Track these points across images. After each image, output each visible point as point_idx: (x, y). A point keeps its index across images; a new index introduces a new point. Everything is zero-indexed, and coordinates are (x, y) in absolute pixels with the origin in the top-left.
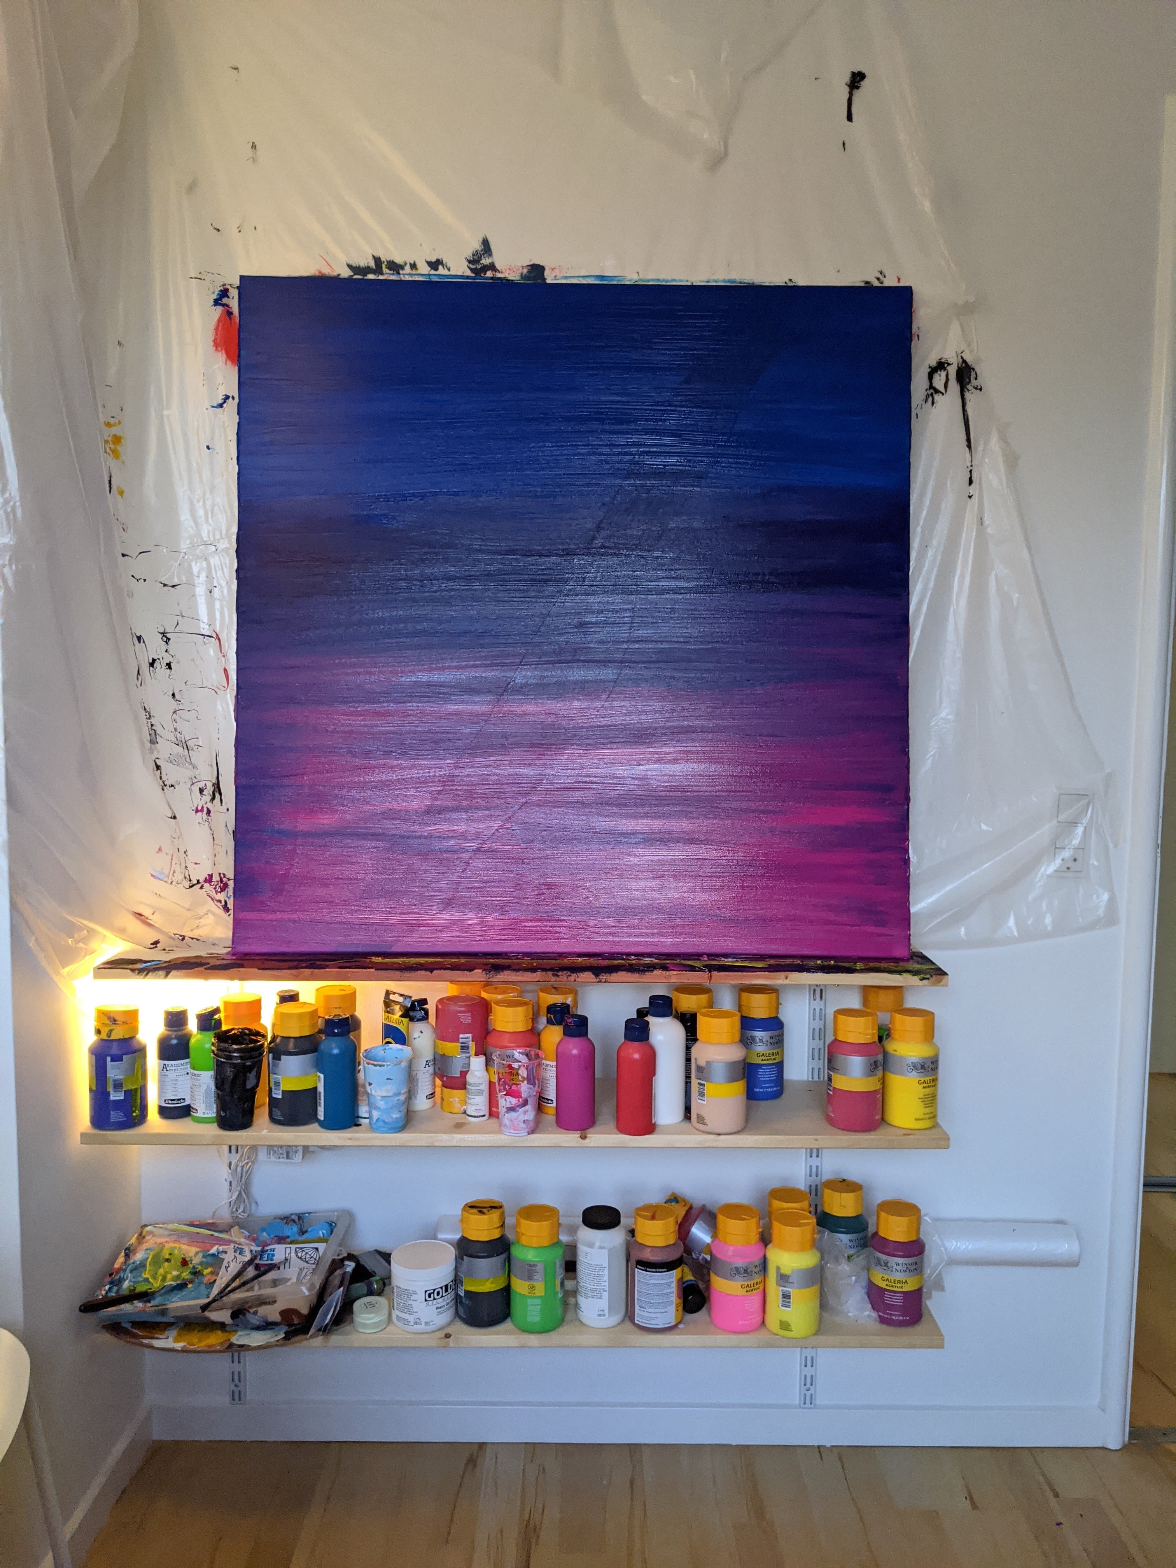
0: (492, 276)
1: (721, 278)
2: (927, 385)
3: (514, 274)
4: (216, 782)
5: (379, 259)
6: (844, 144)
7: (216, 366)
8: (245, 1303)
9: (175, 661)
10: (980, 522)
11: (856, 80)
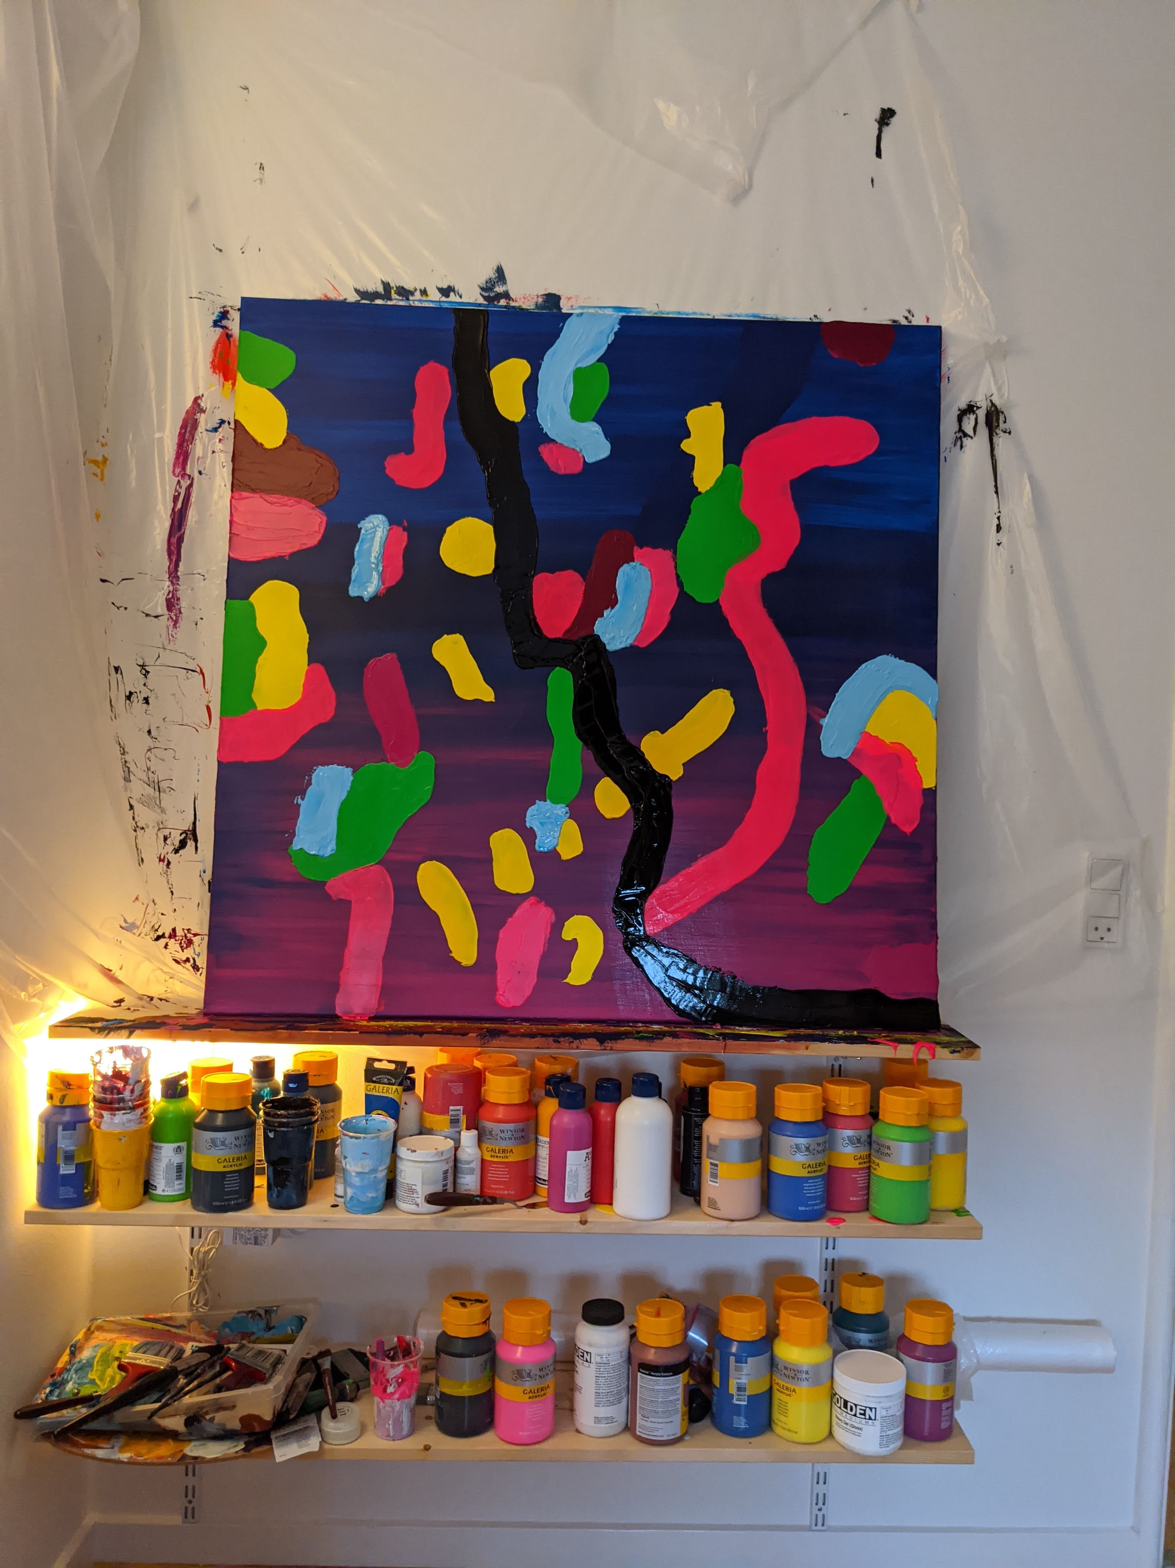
0: (505, 304)
1: (744, 312)
2: (957, 429)
3: (528, 303)
4: (191, 829)
5: (389, 284)
6: (872, 181)
7: (213, 389)
8: (203, 1408)
9: (154, 696)
10: (1010, 570)
11: (886, 116)
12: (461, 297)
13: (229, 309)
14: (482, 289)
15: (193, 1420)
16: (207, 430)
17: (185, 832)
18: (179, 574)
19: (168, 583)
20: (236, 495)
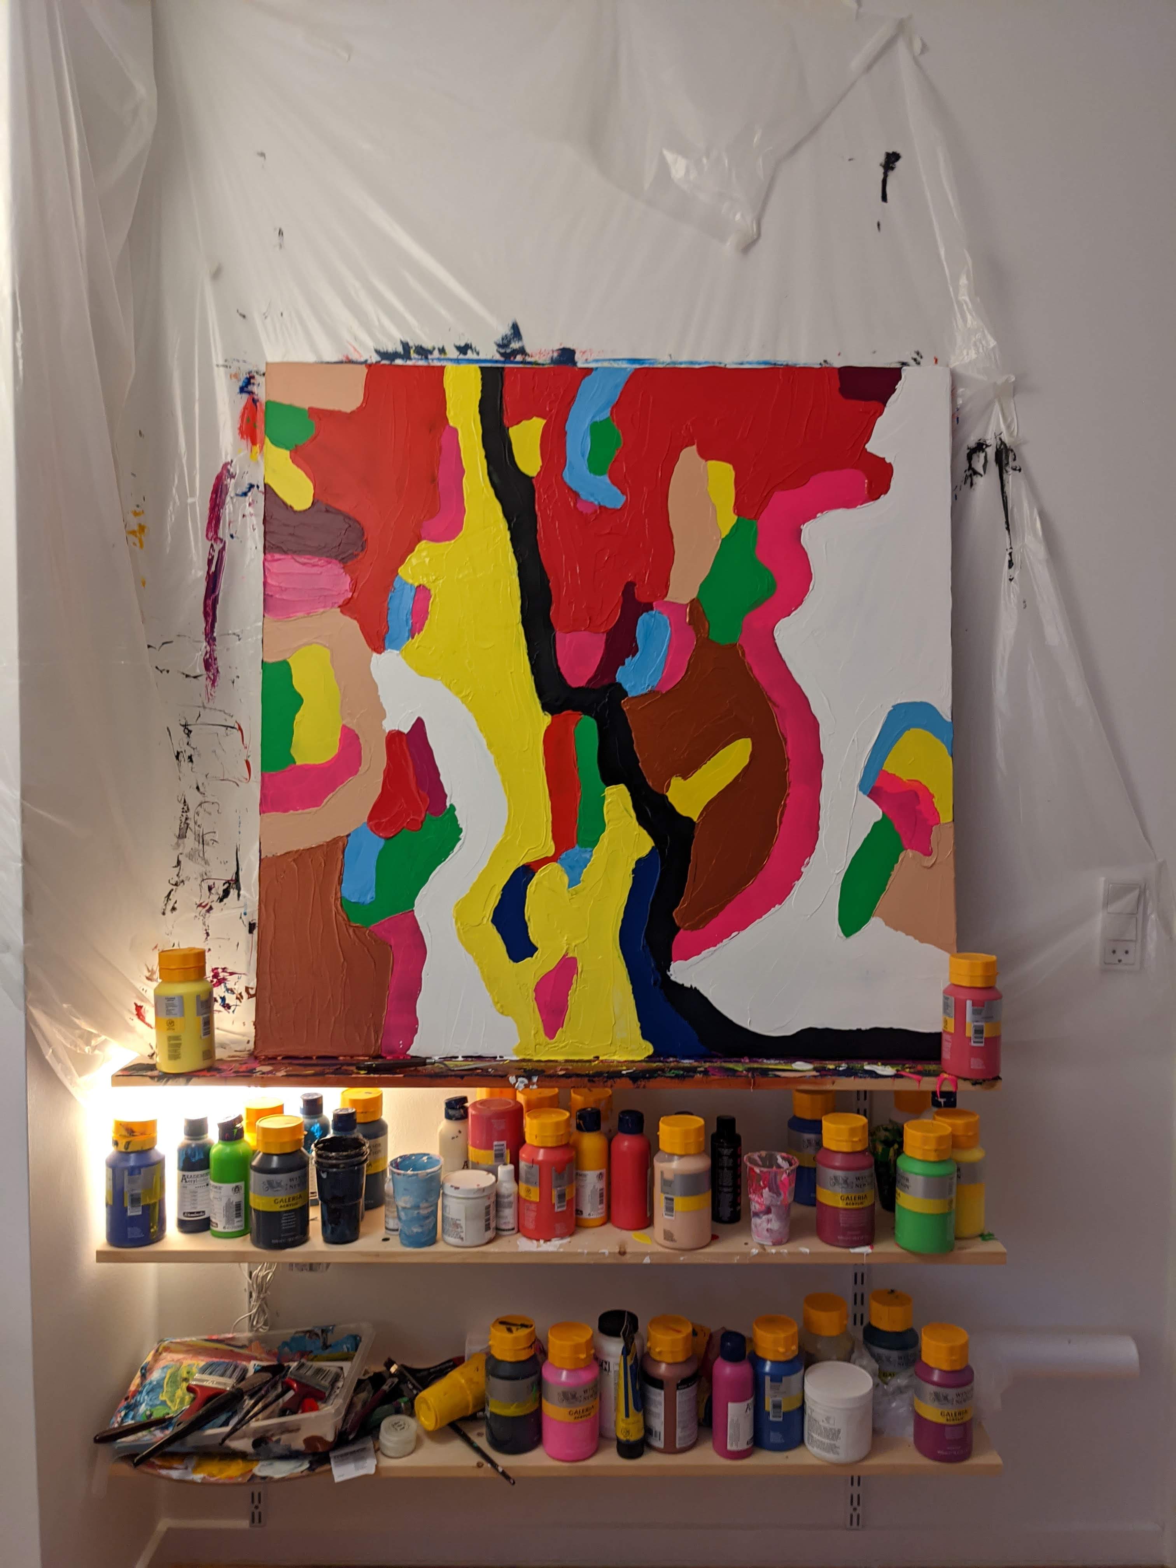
0: (522, 360)
1: (755, 360)
2: (967, 468)
3: (544, 358)
4: (234, 878)
5: (407, 344)
6: (879, 225)
7: (242, 454)
8: (268, 1431)
9: (196, 753)
10: (1022, 605)
11: (891, 160)
12: (478, 354)
13: (255, 374)
14: (499, 346)
15: (261, 1441)
16: (237, 495)
17: (228, 882)
18: (215, 635)
19: (205, 644)
20: (269, 557)
